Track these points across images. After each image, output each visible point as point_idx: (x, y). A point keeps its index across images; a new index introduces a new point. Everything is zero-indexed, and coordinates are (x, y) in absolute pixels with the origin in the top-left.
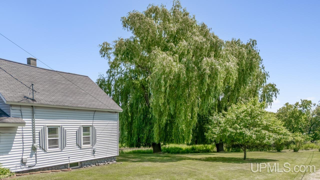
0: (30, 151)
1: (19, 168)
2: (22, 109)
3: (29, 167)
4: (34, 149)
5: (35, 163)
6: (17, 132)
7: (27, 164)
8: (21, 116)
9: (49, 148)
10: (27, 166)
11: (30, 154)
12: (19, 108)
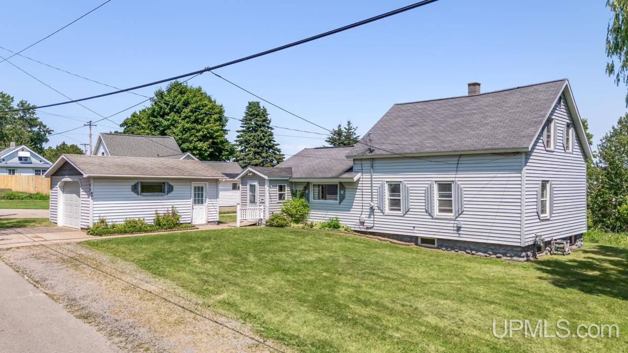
0: (369, 210)
1: (358, 226)
2: (363, 162)
3: (367, 228)
4: (372, 209)
5: (372, 225)
6: (358, 188)
7: (365, 224)
8: (361, 171)
9: (389, 210)
10: (365, 227)
11: (368, 213)
12: (360, 162)
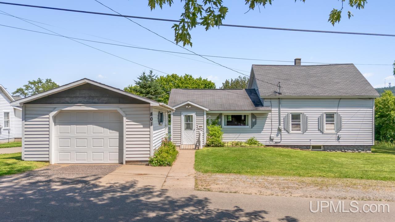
1: (268, 142)
2: (272, 100)
3: (276, 143)
4: (279, 130)
5: (280, 141)
6: (268, 117)
7: (274, 141)
8: (271, 106)
9: (292, 130)
11: (276, 133)
